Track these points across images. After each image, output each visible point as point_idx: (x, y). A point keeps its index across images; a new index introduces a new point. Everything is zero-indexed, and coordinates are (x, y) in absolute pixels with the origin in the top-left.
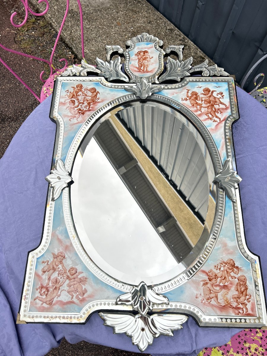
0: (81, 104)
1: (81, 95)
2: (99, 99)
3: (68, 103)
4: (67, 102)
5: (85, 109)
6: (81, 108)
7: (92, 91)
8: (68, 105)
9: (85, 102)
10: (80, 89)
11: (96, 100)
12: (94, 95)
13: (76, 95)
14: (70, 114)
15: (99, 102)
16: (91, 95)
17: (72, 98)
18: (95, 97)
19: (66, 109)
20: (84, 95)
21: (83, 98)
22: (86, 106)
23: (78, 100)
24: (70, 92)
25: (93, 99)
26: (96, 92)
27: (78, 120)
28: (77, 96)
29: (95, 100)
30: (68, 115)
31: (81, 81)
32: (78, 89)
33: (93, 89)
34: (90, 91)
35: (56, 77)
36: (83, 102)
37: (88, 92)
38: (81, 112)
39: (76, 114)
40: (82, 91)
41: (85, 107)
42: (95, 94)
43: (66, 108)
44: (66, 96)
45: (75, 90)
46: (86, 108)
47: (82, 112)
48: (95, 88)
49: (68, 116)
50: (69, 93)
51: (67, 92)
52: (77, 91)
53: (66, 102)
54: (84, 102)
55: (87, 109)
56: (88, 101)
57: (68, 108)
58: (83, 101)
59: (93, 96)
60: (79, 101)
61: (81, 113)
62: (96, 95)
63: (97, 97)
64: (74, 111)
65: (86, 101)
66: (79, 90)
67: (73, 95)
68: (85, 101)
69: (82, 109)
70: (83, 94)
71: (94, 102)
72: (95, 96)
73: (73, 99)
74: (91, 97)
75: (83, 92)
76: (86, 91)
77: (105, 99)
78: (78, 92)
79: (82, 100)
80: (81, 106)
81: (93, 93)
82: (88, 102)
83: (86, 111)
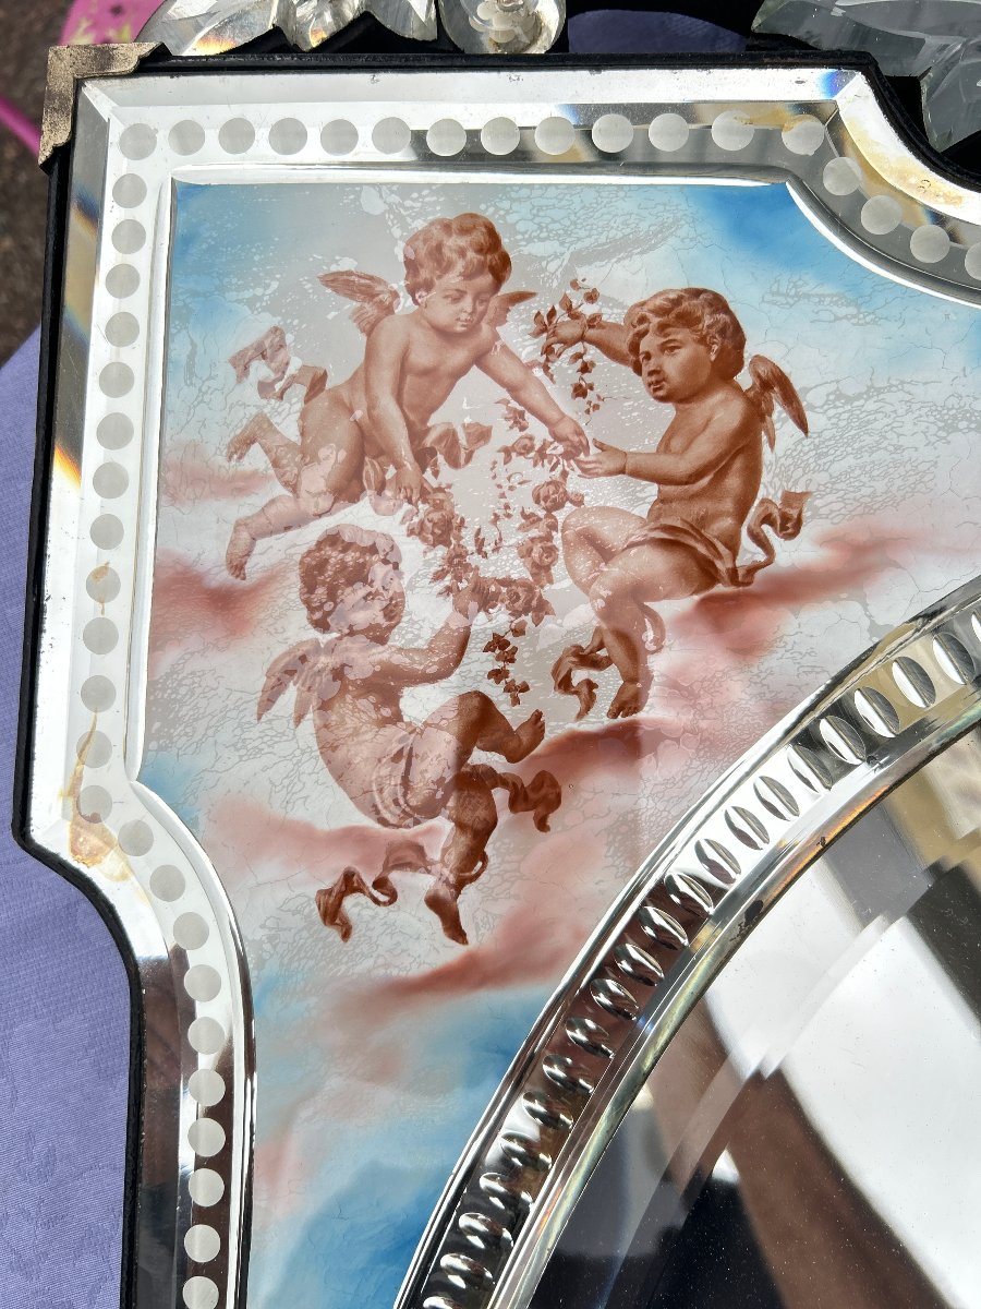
0: (499, 619)
1: (482, 435)
2: (790, 526)
3: (294, 580)
4: (272, 577)
5: (563, 718)
6: (495, 692)
7: (673, 365)
8: (296, 629)
9: (560, 586)
10: (473, 329)
11: (749, 552)
12: (704, 449)
13: (416, 434)
14: (333, 810)
15: (795, 589)
16: (665, 446)
17: (347, 489)
18: (733, 482)
19: (269, 699)
20: (538, 431)
21: (523, 500)
22: (587, 659)
23: (443, 530)
24: (317, 383)
25: (698, 528)
26: (745, 379)
27: (455, 930)
28: (424, 457)
29: (733, 546)
30: (299, 813)
31: (474, 156)
32: (444, 313)
33: (688, 320)
34: (634, 358)
35: (78, 84)
36: (519, 571)
37: (612, 376)
38: (496, 761)
39: (430, 809)
40: (496, 357)
41: (565, 684)
42: (722, 413)
43: (258, 681)
44: (256, 459)
45: (393, 333)
46: (574, 703)
47: (522, 771)
48: (718, 303)
49: (305, 839)
50: (300, 391)
51: (260, 370)
52: (422, 357)
53: (256, 566)
54: (541, 570)
55: (598, 720)
56: (605, 553)
57: (290, 695)
58: (525, 552)
59: (682, 465)
60: (456, 563)
61: (500, 795)
62: (745, 445)
63: (770, 489)
64: (393, 737)
65: (584, 561)
66: (445, 335)
67: (367, 444)
68: (558, 569)
69: (515, 715)
70: (518, 420)
71: (708, 574)
72: (717, 468)
73: (362, 517)
74: (652, 490)
75: (512, 373)
76: (564, 365)
77: (890, 521)
78: (441, 381)
79: (514, 537)
80: (490, 662)
81: (681, 396)
82: (615, 571)
83: (580, 747)
